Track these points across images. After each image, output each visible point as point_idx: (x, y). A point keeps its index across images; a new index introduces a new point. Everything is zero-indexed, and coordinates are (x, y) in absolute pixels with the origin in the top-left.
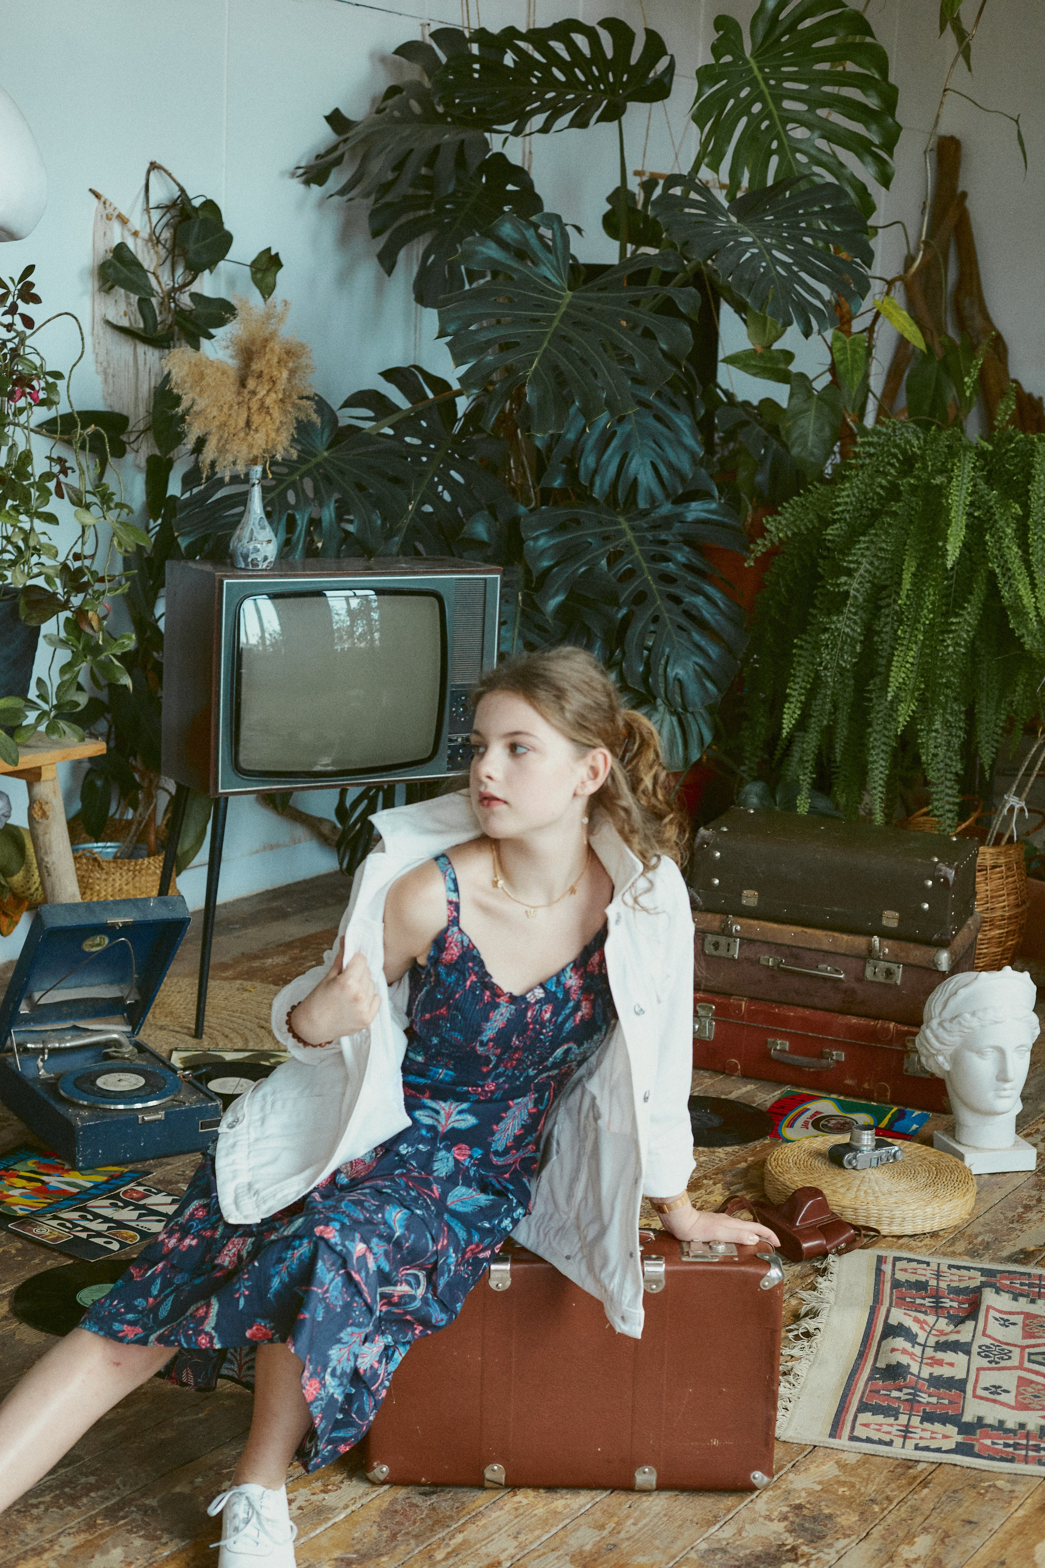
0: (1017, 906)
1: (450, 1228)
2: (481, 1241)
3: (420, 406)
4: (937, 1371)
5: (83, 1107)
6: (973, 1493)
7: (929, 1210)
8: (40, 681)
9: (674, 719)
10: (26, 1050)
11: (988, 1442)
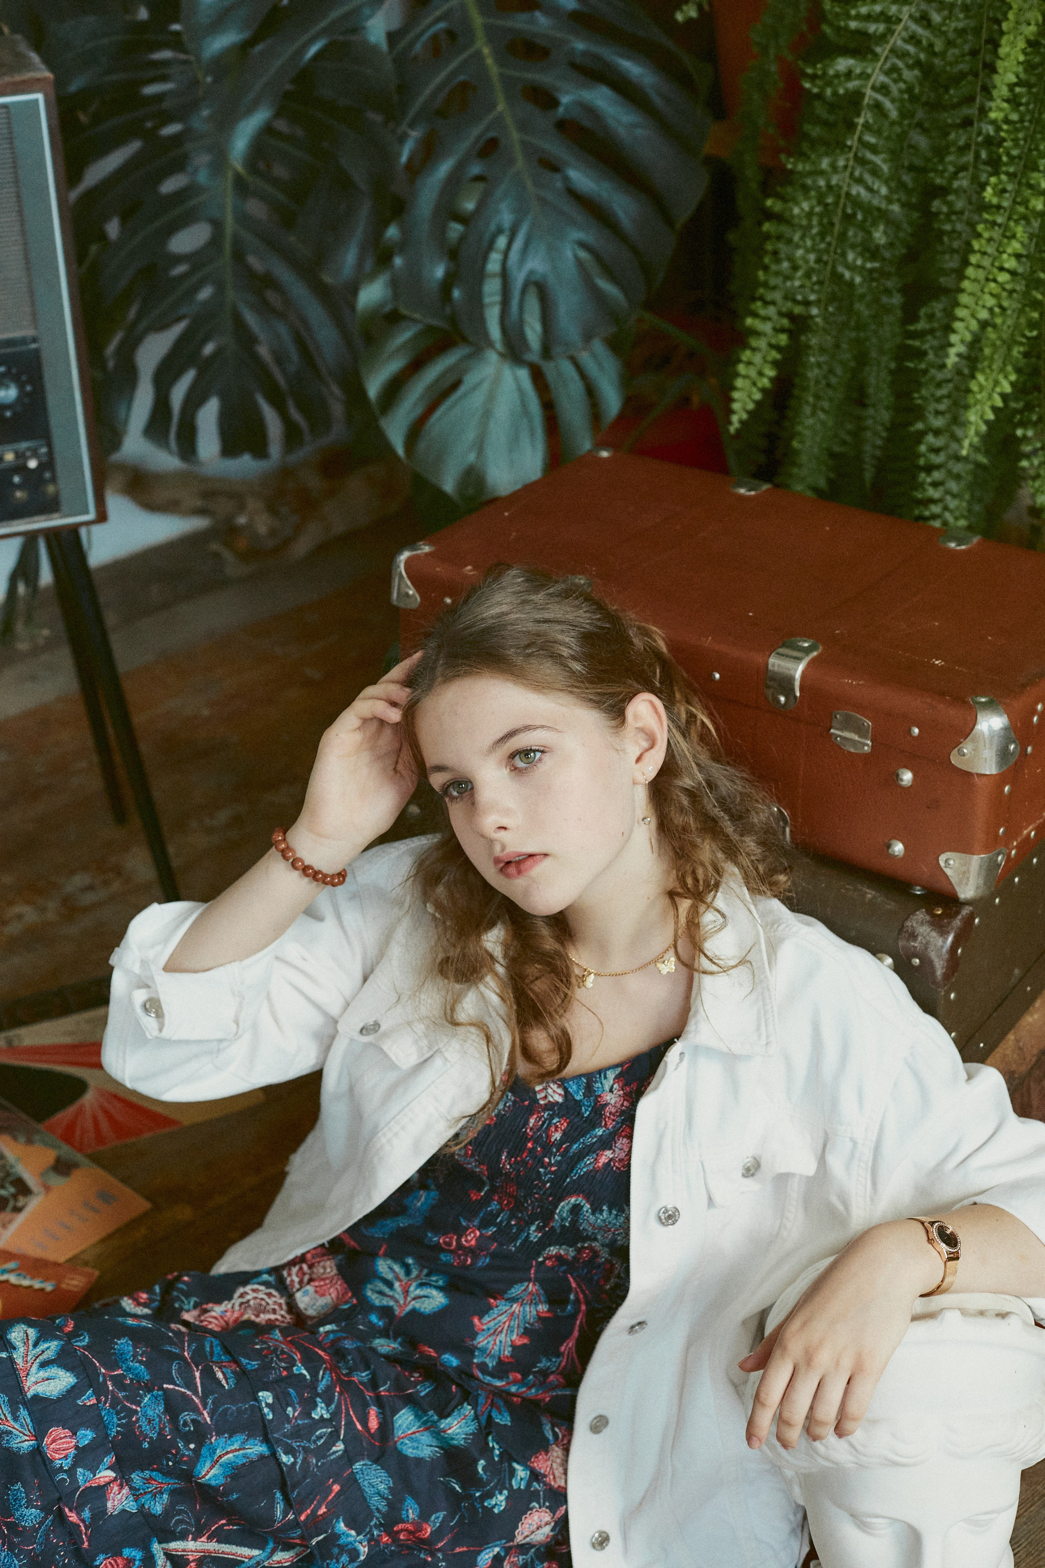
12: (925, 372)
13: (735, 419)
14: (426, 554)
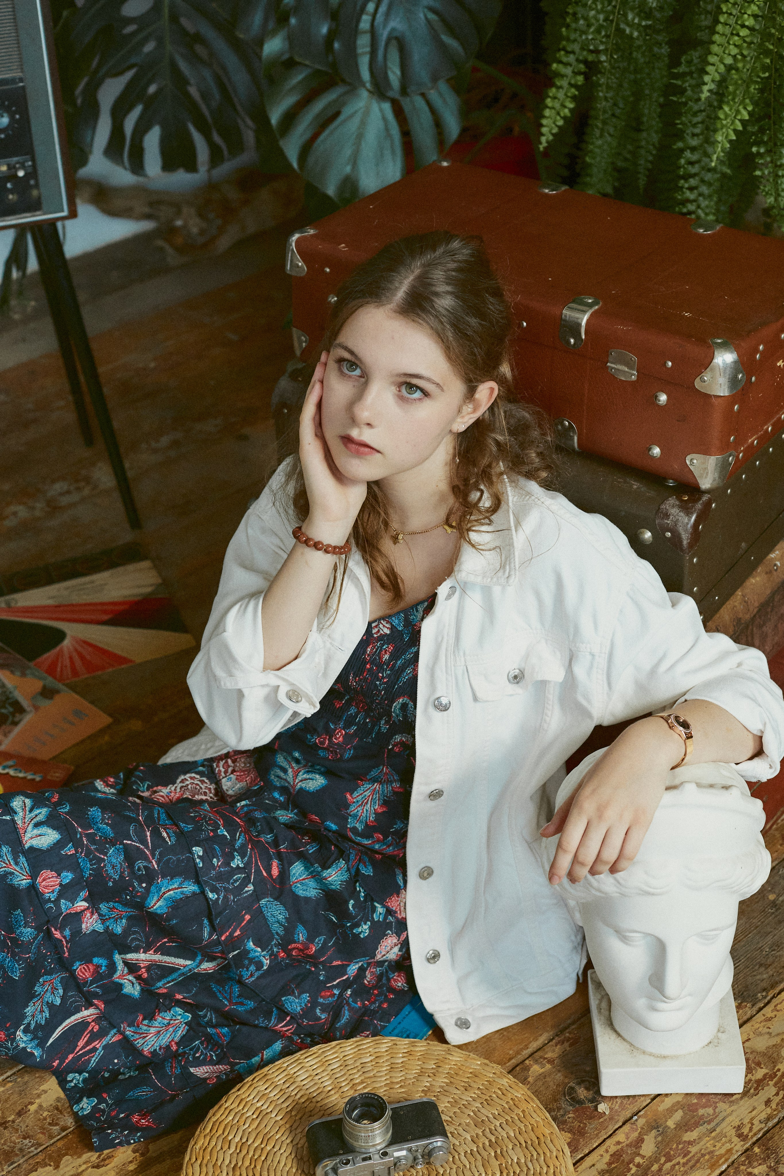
12: (685, 104)
13: (543, 139)
14: (312, 236)
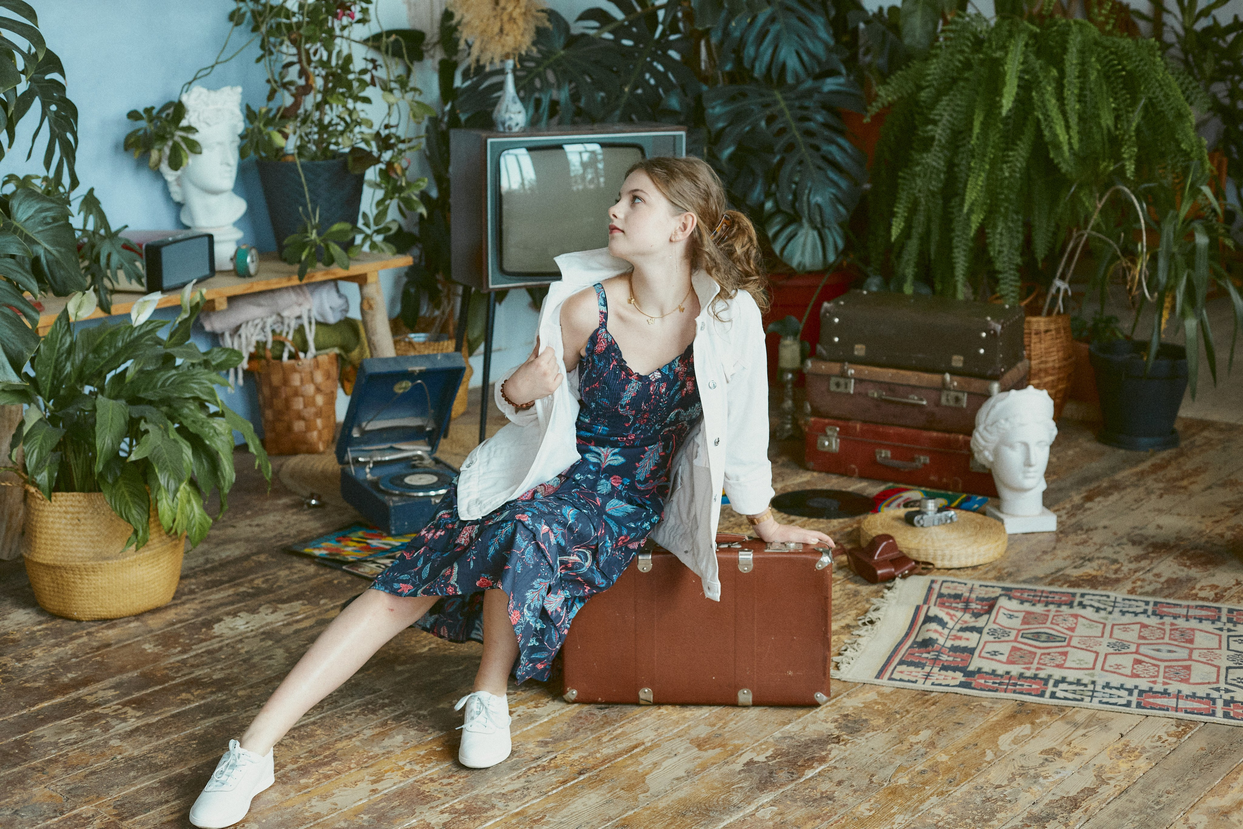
0: (1065, 359)
1: (606, 523)
2: (628, 534)
3: (632, 17)
4: (957, 643)
5: (395, 495)
6: (965, 708)
7: (970, 550)
8: (365, 215)
9: (816, 233)
10: (358, 461)
11: (982, 681)
12: (955, 218)
13: (892, 238)
